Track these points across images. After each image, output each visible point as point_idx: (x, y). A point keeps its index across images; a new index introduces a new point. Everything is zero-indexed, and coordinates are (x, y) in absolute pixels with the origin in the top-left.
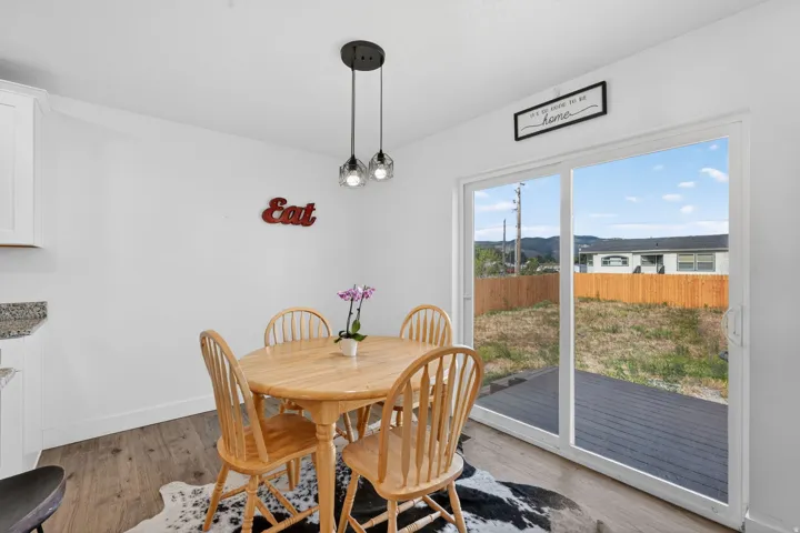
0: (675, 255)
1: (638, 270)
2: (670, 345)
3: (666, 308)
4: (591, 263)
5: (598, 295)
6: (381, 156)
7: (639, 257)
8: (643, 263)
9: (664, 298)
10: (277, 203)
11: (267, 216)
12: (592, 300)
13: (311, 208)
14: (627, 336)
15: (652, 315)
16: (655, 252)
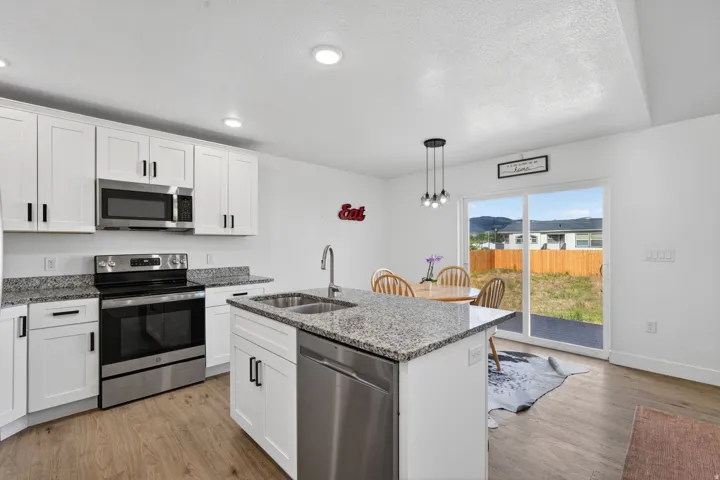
0: (574, 234)
1: (544, 247)
2: (572, 302)
3: (567, 277)
4: (508, 242)
5: (515, 267)
6: (443, 192)
7: (546, 236)
8: (549, 241)
9: (567, 268)
10: (346, 207)
11: (341, 215)
12: (511, 271)
13: (362, 209)
14: (540, 296)
15: (557, 282)
16: (558, 231)
